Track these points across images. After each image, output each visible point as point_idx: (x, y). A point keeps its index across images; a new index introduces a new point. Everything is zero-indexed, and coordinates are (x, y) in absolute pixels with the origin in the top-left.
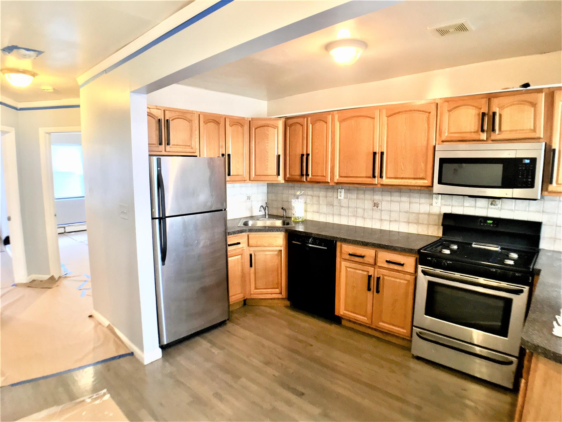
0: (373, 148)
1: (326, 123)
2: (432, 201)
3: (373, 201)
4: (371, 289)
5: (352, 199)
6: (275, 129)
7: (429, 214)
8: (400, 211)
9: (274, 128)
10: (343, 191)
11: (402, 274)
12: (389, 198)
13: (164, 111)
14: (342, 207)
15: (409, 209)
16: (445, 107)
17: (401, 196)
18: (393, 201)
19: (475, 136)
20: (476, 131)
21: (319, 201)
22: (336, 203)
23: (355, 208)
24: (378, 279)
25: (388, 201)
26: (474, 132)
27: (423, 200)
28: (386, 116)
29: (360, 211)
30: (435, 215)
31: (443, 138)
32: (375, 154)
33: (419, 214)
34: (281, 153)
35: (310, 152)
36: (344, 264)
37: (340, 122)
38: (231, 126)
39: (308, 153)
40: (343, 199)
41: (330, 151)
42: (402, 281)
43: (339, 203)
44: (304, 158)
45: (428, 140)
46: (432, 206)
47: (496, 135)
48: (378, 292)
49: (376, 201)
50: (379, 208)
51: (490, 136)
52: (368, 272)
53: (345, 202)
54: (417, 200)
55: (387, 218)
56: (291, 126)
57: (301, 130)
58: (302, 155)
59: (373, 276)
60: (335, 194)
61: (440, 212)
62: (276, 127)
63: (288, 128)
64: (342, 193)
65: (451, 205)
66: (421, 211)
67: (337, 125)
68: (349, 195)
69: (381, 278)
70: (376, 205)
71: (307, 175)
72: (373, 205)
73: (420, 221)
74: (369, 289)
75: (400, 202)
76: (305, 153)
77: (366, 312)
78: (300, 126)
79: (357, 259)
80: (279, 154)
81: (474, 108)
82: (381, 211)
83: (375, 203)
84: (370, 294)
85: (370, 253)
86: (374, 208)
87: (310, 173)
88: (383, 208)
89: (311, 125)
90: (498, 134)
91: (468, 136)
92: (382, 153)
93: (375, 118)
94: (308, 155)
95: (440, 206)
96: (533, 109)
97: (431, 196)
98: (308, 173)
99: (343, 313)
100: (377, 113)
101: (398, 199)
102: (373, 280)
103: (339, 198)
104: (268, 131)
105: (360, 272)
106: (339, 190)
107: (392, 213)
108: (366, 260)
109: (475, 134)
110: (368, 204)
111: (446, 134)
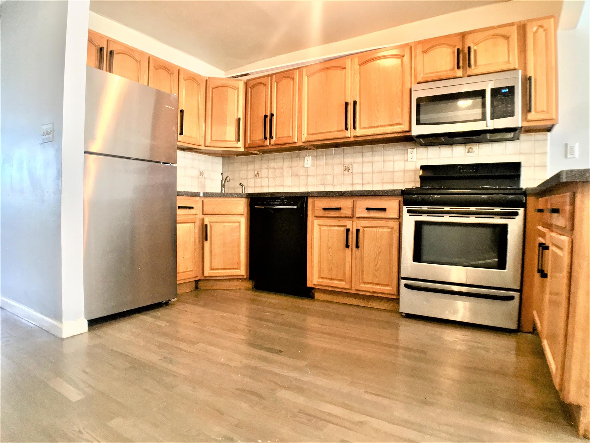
0: (345, 98)
1: (293, 79)
2: (408, 156)
3: (344, 165)
4: (349, 245)
5: (320, 165)
6: (236, 90)
7: (404, 171)
8: (373, 172)
9: (234, 89)
10: (309, 158)
11: (385, 222)
12: (360, 159)
13: (107, 41)
14: (309, 176)
15: (383, 168)
16: (419, 50)
17: (374, 156)
18: (366, 162)
19: (451, 74)
20: (452, 68)
21: (282, 174)
22: (302, 172)
23: (323, 176)
24: (358, 231)
25: (360, 163)
26: (450, 70)
27: (397, 157)
28: (358, 64)
29: (329, 178)
30: (411, 171)
31: (419, 80)
32: (347, 104)
33: (393, 172)
34: (241, 115)
35: (274, 112)
36: (317, 222)
37: (308, 77)
38: (185, 80)
39: (272, 113)
40: (310, 167)
41: (297, 108)
42: (385, 230)
43: (306, 172)
44: (268, 120)
45: (403, 84)
46: (407, 161)
47: (473, 70)
48: (357, 247)
49: (346, 164)
50: (350, 171)
51: (466, 72)
52: (345, 226)
53: (312, 171)
54: (391, 158)
55: (360, 181)
56: (253, 87)
57: (265, 90)
58: (266, 116)
59: (351, 230)
60: (301, 163)
61: (416, 167)
62: (236, 88)
63: (250, 89)
64: (308, 161)
65: (427, 158)
66: (396, 169)
67: (305, 78)
68: (317, 162)
69: (361, 231)
70: (347, 169)
71: (271, 137)
72: (343, 169)
73: (395, 180)
74: (347, 246)
75: (372, 162)
76: (269, 114)
77: (344, 274)
78: (263, 86)
79: (333, 213)
80: (239, 117)
81: (449, 46)
82: (353, 174)
83: (345, 167)
84: (348, 251)
85: (346, 204)
86: (344, 172)
87: (274, 135)
88: (355, 171)
89: (275, 83)
90: (474, 69)
91: (444, 75)
92: (355, 103)
93: (347, 68)
94: (272, 115)
95: (415, 161)
96: (506, 41)
97: (406, 152)
98: (272, 136)
99: (317, 281)
100: (348, 62)
101: (371, 159)
102: (351, 235)
103: (305, 166)
104: (227, 92)
105: (336, 228)
106: (306, 158)
107: (364, 175)
108: (344, 213)
109: (451, 72)
110: (339, 169)
111: (422, 76)
